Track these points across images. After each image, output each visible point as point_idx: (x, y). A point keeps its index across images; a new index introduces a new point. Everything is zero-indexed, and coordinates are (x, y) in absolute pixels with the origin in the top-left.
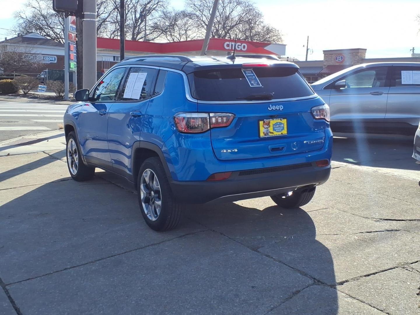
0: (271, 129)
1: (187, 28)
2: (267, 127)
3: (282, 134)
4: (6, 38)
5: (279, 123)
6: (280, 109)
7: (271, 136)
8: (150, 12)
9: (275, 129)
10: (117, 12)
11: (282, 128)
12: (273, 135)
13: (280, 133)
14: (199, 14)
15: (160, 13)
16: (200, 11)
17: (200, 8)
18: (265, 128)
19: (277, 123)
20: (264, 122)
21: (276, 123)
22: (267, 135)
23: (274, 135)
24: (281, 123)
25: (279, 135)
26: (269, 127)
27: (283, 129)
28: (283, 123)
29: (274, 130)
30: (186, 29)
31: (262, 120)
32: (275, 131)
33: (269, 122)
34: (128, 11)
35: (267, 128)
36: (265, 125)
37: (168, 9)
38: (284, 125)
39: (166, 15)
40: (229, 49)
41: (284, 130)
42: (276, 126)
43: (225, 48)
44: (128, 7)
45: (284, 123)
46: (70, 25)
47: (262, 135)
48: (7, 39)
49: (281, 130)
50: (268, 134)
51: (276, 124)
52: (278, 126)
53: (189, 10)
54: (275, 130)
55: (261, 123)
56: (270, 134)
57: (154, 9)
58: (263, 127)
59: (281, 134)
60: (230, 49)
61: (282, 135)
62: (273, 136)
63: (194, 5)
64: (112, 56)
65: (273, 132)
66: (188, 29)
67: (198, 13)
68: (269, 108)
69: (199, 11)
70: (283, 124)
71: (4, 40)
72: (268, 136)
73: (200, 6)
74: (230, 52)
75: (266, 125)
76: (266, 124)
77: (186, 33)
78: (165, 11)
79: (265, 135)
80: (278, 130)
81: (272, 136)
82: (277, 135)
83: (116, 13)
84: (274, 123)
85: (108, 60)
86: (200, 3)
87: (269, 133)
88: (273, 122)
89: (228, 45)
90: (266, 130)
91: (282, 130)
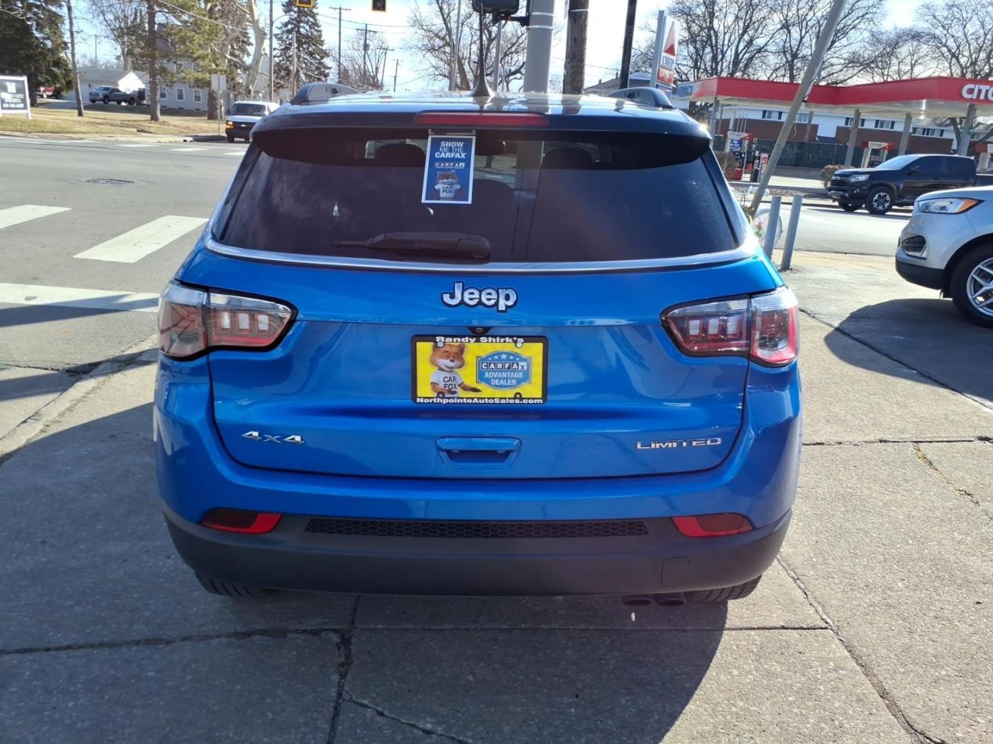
0: (468, 375)
1: (916, 61)
2: (452, 364)
3: (518, 396)
4: (600, 81)
5: (508, 354)
6: (497, 304)
7: (465, 401)
8: (847, 33)
9: (487, 375)
10: (787, 36)
11: (520, 375)
12: (473, 399)
13: (510, 393)
14: (940, 34)
15: (866, 34)
16: (943, 26)
17: (945, 22)
18: (441, 369)
19: (499, 354)
20: (436, 347)
21: (492, 356)
22: (447, 395)
23: (478, 399)
24: (516, 355)
25: (503, 401)
26: (461, 366)
27: (526, 377)
28: (525, 355)
29: (481, 377)
30: (913, 62)
31: (430, 337)
32: (490, 384)
33: (461, 350)
34: (806, 33)
35: (452, 368)
36: (441, 357)
37: (880, 26)
38: (528, 365)
39: (876, 38)
40: (971, 100)
41: (530, 383)
42: (492, 366)
43: (962, 96)
44: (807, 25)
45: (530, 358)
46: (664, 54)
47: (425, 392)
48: (602, 82)
49: (514, 382)
50: (455, 392)
51: (494, 357)
52: (500, 366)
53: (923, 26)
54: (488, 381)
55: (424, 348)
56: (461, 393)
57: (854, 27)
58: (433, 362)
59: (515, 398)
60: (975, 97)
61: (517, 401)
62: (476, 401)
63: (935, 17)
64: (760, 110)
65: (478, 387)
66: (919, 61)
67: (939, 32)
68: (446, 298)
69: (941, 29)
70: (525, 360)
71: (597, 83)
72: (451, 401)
73: (946, 18)
74: (973, 105)
75: (447, 357)
76: (447, 355)
77: (912, 70)
78: (874, 29)
79: (441, 394)
80: (502, 382)
81: (469, 401)
82: (491, 401)
83: (785, 36)
84: (483, 355)
85: (745, 117)
86: (947, 13)
87: (459, 390)
88: (476, 349)
89: (971, 91)
90: (448, 375)
91: (519, 382)
